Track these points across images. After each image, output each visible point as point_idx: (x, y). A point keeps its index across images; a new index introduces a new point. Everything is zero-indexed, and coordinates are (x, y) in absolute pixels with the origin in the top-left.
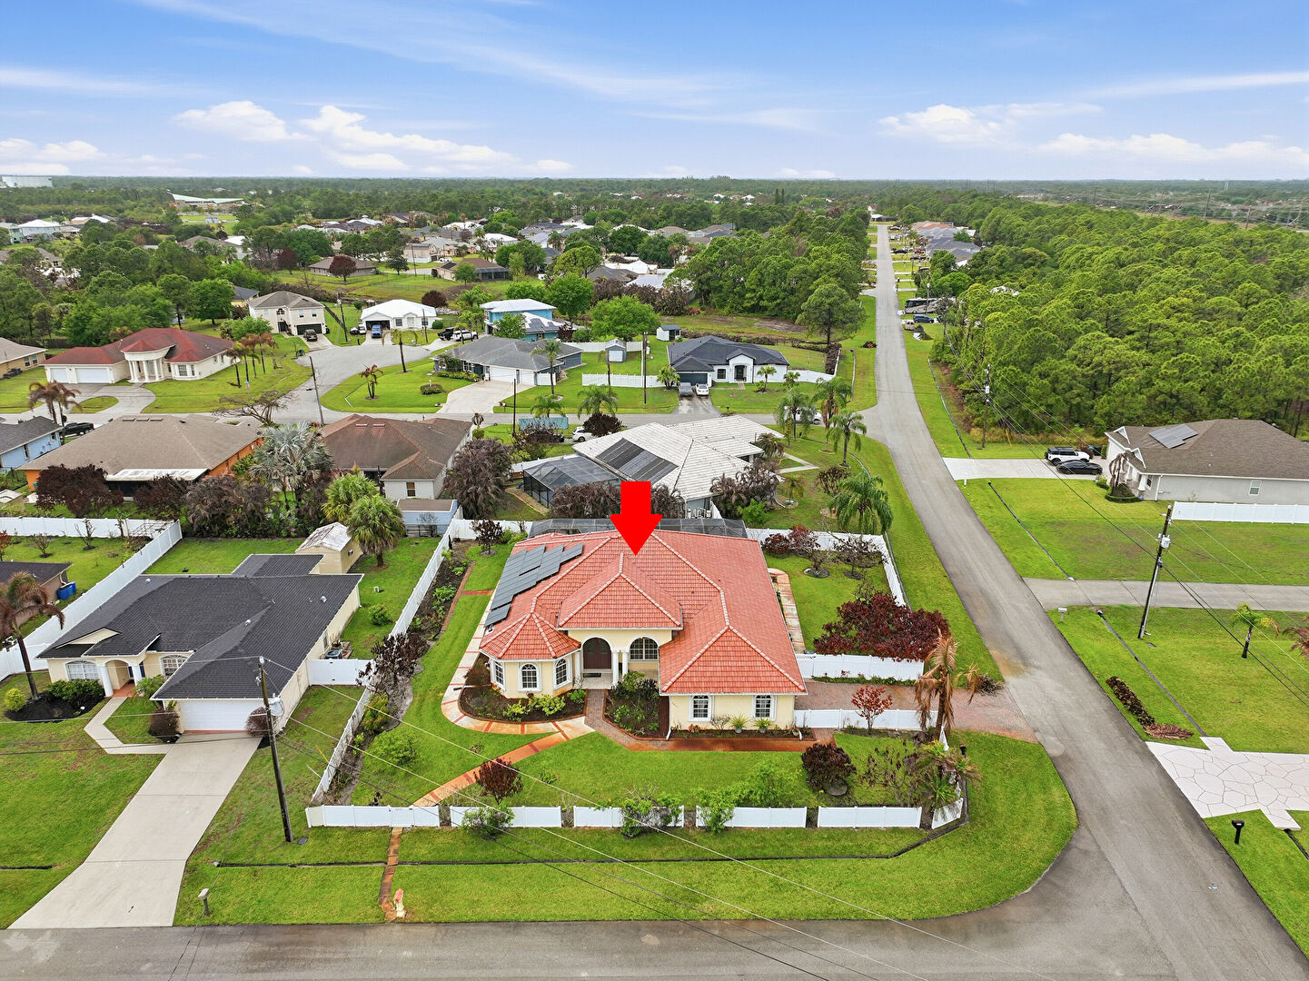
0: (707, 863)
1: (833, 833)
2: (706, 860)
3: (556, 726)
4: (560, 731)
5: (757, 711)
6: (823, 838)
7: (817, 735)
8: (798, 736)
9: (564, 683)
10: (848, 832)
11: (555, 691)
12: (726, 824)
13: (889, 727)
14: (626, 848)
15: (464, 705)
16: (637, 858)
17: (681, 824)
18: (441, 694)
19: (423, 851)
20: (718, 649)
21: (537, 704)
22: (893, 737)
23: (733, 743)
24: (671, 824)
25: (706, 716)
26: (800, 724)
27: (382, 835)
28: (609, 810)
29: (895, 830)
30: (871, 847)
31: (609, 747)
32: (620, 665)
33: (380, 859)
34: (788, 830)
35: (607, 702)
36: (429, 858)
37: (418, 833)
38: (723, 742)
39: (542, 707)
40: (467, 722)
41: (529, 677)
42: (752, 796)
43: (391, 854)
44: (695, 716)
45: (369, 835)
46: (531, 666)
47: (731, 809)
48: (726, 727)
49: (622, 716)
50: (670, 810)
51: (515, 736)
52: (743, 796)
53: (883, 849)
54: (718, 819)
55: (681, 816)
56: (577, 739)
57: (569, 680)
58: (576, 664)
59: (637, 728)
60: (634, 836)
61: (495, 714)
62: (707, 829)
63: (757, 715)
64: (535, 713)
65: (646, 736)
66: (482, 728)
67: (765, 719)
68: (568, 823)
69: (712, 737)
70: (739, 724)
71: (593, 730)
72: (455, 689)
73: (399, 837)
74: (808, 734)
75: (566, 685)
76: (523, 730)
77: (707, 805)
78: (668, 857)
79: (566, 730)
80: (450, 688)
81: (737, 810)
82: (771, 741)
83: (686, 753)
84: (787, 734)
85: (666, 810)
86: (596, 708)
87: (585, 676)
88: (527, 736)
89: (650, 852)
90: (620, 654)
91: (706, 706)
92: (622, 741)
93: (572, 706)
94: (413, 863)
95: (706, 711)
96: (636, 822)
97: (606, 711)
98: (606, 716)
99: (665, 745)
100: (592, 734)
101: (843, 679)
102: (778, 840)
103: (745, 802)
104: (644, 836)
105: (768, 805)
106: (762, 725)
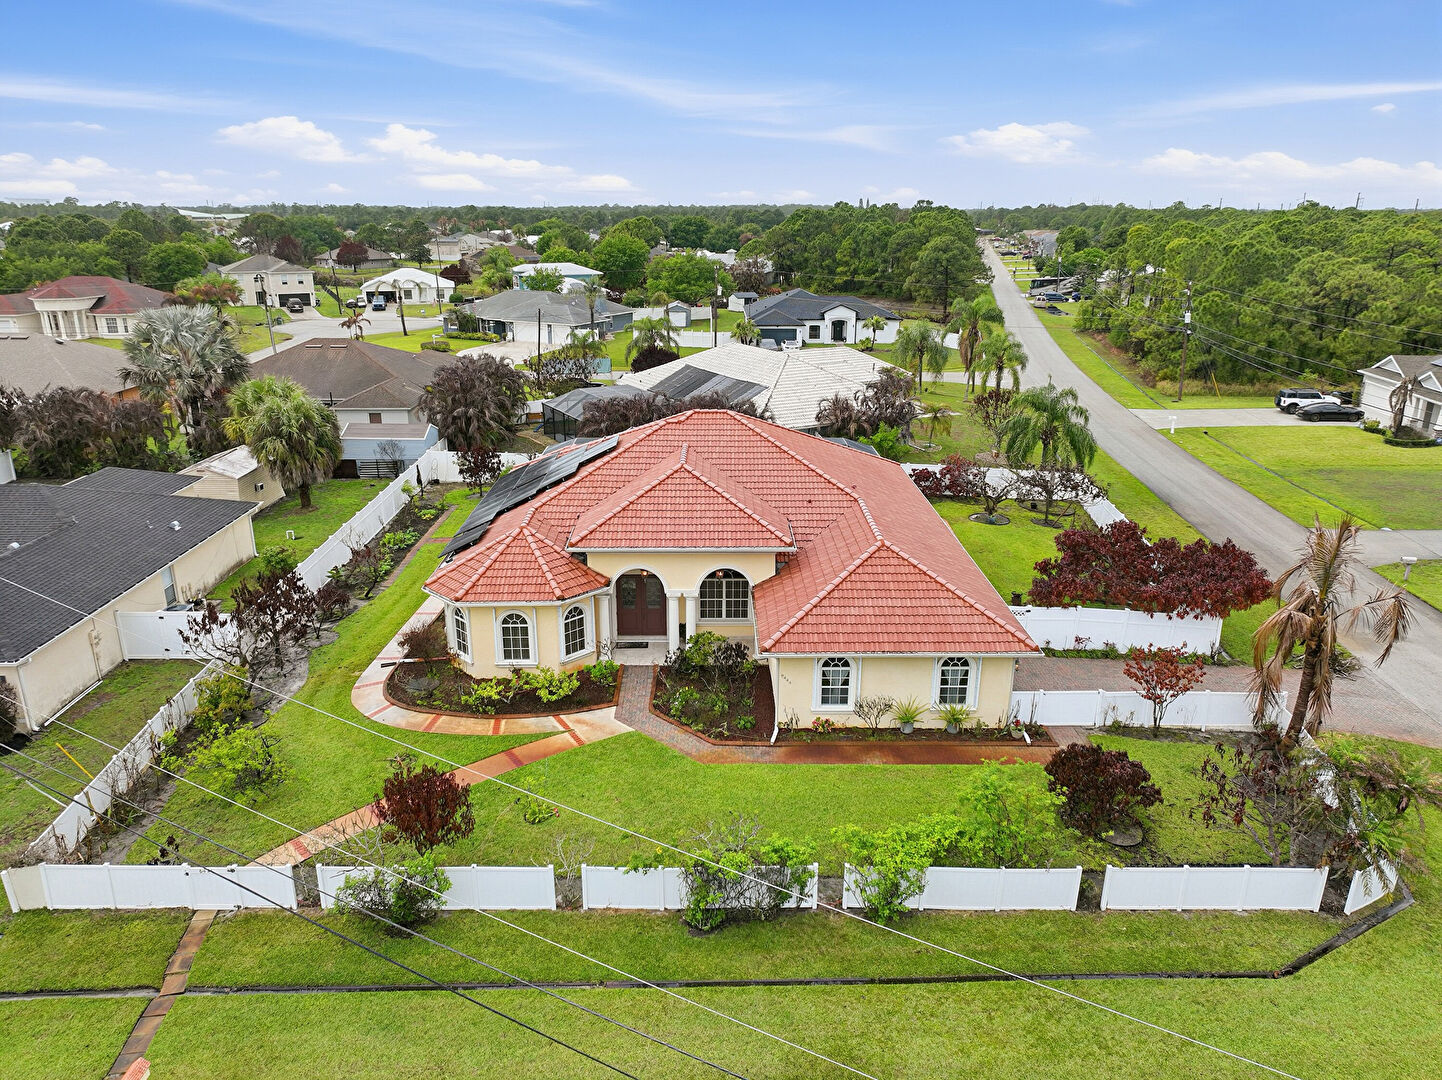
0: (875, 988)
1: (1136, 922)
2: (872, 981)
3: (562, 723)
4: (568, 729)
5: (943, 691)
6: (1119, 932)
7: (1057, 737)
8: (1023, 739)
9: (580, 653)
10: (1171, 920)
11: (564, 664)
12: (910, 904)
13: (1189, 725)
14: (694, 953)
15: (395, 691)
16: (718, 978)
17: (812, 903)
18: (357, 673)
19: (248, 962)
20: (866, 578)
21: (527, 683)
22: (1199, 742)
23: (898, 748)
24: (791, 904)
25: (844, 701)
26: (1024, 718)
27: (166, 928)
28: (658, 874)
29: (1267, 915)
30: (1228, 952)
31: (662, 756)
32: (682, 628)
33: (145, 982)
34: (1041, 916)
35: (658, 684)
36: (258, 976)
37: (248, 921)
38: (881, 748)
39: (537, 689)
40: (397, 716)
41: (515, 639)
42: (964, 842)
43: (175, 968)
44: (825, 701)
45: (138, 926)
46: (518, 616)
47: (922, 868)
48: (886, 722)
49: (687, 703)
50: (788, 871)
51: (480, 738)
52: (946, 843)
53: (1255, 958)
54: (893, 892)
55: (813, 886)
56: (600, 743)
57: (590, 647)
58: (602, 622)
59: (714, 723)
60: (712, 929)
61: (451, 703)
62: (871, 913)
63: (943, 700)
64: (523, 700)
65: (733, 738)
66: (420, 725)
67: (958, 707)
68: (570, 900)
69: (857, 740)
70: (907, 718)
71: (631, 729)
72: (383, 666)
73: (203, 931)
74: (1041, 735)
75: (586, 657)
76: (496, 728)
77: (868, 861)
78: (788, 973)
79: (580, 730)
80: (376, 664)
81: (935, 875)
82: (972, 748)
83: (813, 768)
84: (1002, 736)
85: (780, 872)
86: (637, 695)
87: (619, 646)
88: (504, 738)
89: (747, 964)
90: (682, 600)
91: (846, 682)
92: (686, 748)
93: (592, 691)
94: (219, 989)
95: (845, 692)
96: (715, 899)
97: (656, 697)
98: (656, 707)
99: (768, 753)
100: (630, 735)
101: (1078, 651)
102: (1025, 938)
103: (949, 855)
104: (733, 929)
105: (999, 862)
106: (954, 719)
